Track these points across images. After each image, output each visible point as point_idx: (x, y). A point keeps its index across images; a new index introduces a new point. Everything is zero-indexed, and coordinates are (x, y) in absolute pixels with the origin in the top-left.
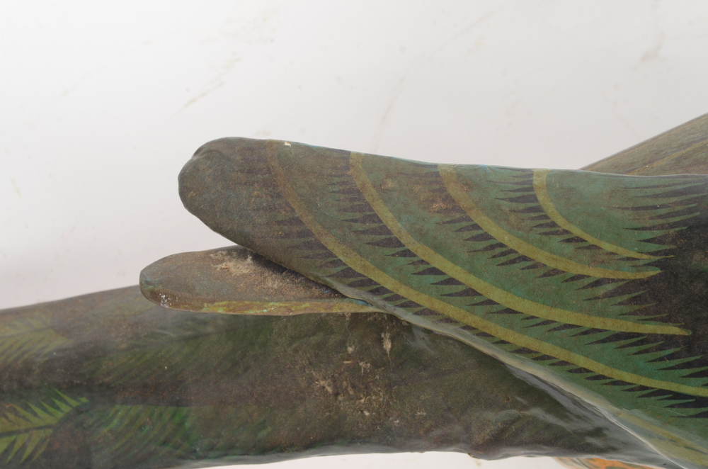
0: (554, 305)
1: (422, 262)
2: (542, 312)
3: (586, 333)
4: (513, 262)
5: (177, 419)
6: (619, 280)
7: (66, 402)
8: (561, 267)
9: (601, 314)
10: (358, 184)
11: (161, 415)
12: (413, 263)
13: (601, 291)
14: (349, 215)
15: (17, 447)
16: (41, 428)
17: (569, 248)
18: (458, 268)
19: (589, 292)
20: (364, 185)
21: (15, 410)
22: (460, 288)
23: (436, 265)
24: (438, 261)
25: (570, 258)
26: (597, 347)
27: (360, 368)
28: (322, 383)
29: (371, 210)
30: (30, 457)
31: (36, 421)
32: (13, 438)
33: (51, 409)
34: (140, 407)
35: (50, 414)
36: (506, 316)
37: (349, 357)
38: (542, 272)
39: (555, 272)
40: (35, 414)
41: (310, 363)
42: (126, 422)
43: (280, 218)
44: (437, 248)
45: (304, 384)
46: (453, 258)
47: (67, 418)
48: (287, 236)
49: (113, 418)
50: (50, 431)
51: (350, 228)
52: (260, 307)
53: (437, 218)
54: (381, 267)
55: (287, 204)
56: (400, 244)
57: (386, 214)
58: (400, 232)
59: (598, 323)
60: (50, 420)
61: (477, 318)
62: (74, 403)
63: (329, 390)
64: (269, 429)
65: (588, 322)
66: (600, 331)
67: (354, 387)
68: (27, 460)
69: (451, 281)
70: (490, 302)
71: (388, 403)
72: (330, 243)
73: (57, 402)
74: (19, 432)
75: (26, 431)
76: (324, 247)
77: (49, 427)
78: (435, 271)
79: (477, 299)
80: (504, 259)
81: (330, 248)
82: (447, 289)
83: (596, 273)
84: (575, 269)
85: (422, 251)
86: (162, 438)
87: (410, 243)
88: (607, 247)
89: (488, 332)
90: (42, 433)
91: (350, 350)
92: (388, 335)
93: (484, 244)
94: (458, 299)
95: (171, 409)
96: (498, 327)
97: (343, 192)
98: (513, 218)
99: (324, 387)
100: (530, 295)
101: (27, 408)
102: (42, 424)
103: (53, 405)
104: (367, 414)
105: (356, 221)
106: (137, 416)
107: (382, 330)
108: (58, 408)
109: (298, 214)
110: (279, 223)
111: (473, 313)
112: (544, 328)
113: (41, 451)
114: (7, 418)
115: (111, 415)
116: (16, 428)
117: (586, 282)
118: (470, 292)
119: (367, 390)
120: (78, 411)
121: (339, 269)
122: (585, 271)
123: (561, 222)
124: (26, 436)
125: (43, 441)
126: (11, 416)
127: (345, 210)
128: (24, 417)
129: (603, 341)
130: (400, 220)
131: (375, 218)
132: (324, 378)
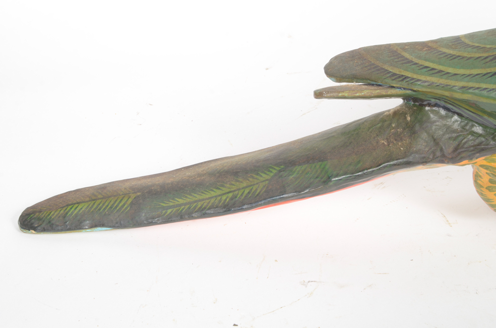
0: (472, 68)
1: (421, 65)
2: (467, 72)
3: (484, 75)
4: (455, 58)
5: (322, 166)
6: (494, 55)
7: (275, 169)
8: (472, 56)
9: (489, 67)
10: (395, 49)
11: (315, 166)
12: (418, 66)
13: (488, 60)
14: (393, 58)
15: (253, 191)
16: (264, 181)
17: (475, 50)
18: (435, 64)
19: (483, 62)
20: (397, 49)
21: (252, 176)
22: (436, 71)
23: (427, 65)
24: (427, 64)
25: (476, 52)
26: (489, 79)
27: (398, 132)
28: (382, 142)
29: (401, 55)
30: (259, 193)
31: (261, 179)
32: (251, 187)
33: (268, 173)
34: (306, 165)
35: (268, 175)
36: (455, 77)
37: (393, 128)
38: (466, 59)
39: (471, 58)
40: (261, 176)
41: (377, 135)
42: (300, 172)
43: (366, 65)
44: (426, 60)
45: (375, 144)
46: (433, 62)
47: (275, 175)
48: (369, 69)
49: (295, 172)
50: (267, 182)
51: (393, 61)
52: (361, 92)
53: (425, 52)
54: (406, 70)
55: (369, 61)
56: (412, 62)
57: (407, 55)
58: (412, 58)
59: (488, 70)
60: (268, 177)
61: (443, 80)
62: (278, 168)
63: (386, 143)
64: (361, 163)
65: (484, 71)
66: (490, 73)
67: (396, 140)
68: (257, 195)
69: (433, 69)
70: (448, 73)
71: (410, 143)
72: (386, 67)
73: (271, 169)
74: (254, 185)
75: (257, 184)
76: (384, 69)
77: (267, 180)
78: (426, 67)
79: (443, 73)
80: (451, 58)
81: (386, 68)
82: (432, 72)
83: (485, 55)
84: (477, 55)
85: (421, 62)
86: (316, 176)
87: (415, 60)
88: (488, 46)
89: (448, 84)
90: (264, 183)
91: (393, 125)
92: (409, 115)
93: (444, 55)
94: (436, 75)
95: (320, 163)
96: (452, 81)
97: (390, 52)
98: (453, 46)
99: (383, 143)
100: (462, 67)
101: (258, 174)
102: (264, 179)
103: (269, 171)
104: (402, 149)
105: (395, 59)
106: (305, 170)
107: (406, 114)
108: (271, 172)
109: (373, 62)
110: (366, 67)
111: (442, 78)
112: (469, 77)
113: (263, 191)
114: (249, 180)
115: (294, 170)
116: (253, 183)
117: (482, 58)
118: (440, 71)
119: (401, 140)
120: (280, 171)
121: (390, 74)
122: (482, 55)
123: (470, 43)
124: (257, 185)
125: (264, 187)
126: (251, 179)
127: (391, 57)
128: (256, 179)
129: (491, 76)
130: (412, 55)
131: (403, 57)
132: (383, 140)
